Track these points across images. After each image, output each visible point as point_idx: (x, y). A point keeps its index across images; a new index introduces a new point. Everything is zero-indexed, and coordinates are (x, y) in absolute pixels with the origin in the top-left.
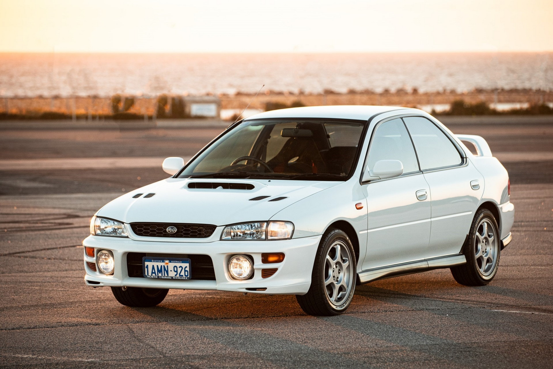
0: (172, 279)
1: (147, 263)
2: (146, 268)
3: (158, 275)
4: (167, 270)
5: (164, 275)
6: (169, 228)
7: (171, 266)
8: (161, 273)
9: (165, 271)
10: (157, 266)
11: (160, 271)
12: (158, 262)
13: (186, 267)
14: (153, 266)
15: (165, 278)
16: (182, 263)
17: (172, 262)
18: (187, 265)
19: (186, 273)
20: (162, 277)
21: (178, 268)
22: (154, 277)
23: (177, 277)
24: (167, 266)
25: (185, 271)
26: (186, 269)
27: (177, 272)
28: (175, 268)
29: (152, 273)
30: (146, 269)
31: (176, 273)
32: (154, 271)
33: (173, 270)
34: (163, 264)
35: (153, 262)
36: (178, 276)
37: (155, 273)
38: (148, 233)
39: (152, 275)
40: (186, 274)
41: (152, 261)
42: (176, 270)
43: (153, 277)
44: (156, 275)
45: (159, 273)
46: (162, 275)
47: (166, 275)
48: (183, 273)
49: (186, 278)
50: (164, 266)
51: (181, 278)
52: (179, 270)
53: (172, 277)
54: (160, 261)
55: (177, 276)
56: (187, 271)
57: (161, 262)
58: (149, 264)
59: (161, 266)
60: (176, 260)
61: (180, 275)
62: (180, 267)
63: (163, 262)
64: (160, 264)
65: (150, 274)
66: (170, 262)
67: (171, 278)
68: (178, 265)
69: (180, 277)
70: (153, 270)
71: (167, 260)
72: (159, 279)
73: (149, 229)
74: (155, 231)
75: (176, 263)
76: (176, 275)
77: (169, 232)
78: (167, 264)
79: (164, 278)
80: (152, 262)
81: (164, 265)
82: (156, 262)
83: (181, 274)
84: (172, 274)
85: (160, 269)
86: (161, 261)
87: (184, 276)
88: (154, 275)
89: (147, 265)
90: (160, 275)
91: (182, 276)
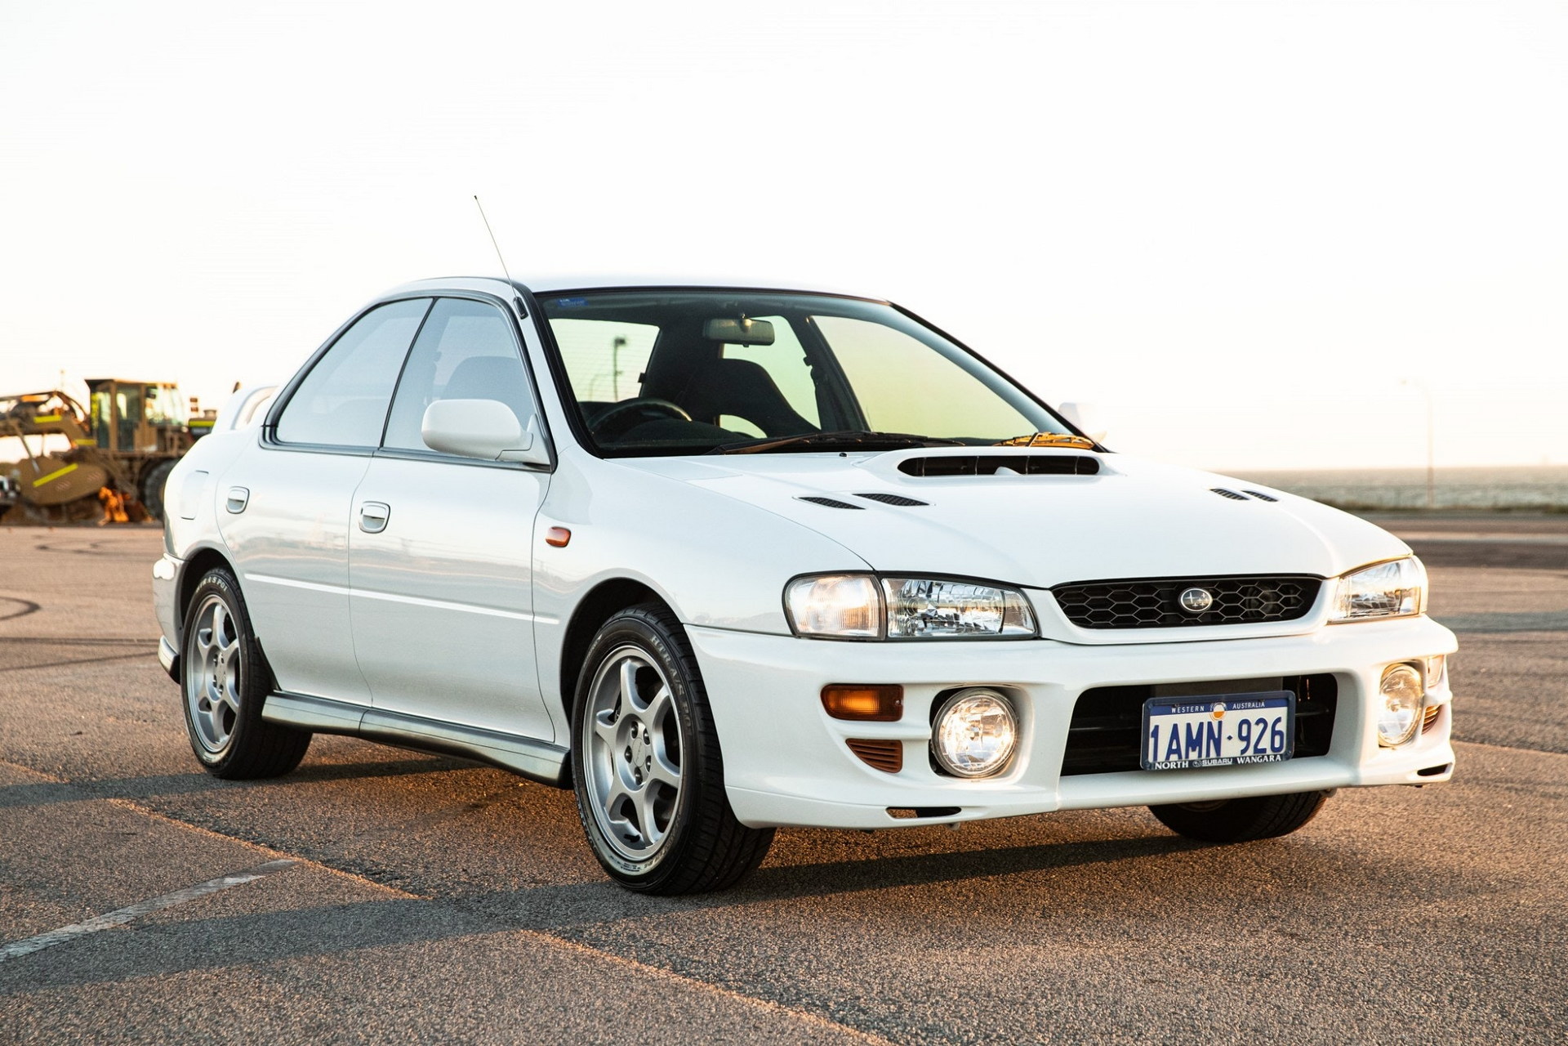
0: (1235, 766)
1: (1155, 720)
2: (1152, 736)
3: (1187, 756)
4: (1217, 737)
5: (1208, 754)
6: (1188, 595)
7: (1230, 719)
8: (1198, 748)
9: (1212, 742)
10: (1189, 726)
11: (1194, 743)
12: (1190, 712)
13: (1278, 720)
14: (1175, 726)
15: (1214, 763)
16: (1266, 707)
17: (1235, 706)
18: (1282, 712)
19: (1277, 738)
20: (1205, 764)
21: (1253, 727)
22: (1177, 765)
23: (1250, 757)
24: (1220, 723)
25: (1274, 733)
26: (1279, 727)
27: (1247, 739)
28: (1245, 727)
29: (1170, 751)
30: (1152, 741)
31: (1244, 744)
32: (1174, 747)
33: (1235, 734)
34: (1205, 717)
35: (1176, 713)
36: (1250, 752)
37: (1178, 751)
38: (1108, 616)
39: (1168, 758)
40: (1277, 745)
41: (1174, 710)
42: (1244, 734)
43: (1173, 766)
44: (1180, 757)
45: (1190, 749)
46: (1200, 755)
47: (1213, 754)
48: (1265, 744)
49: (1279, 757)
50: (1210, 724)
51: (1263, 757)
52: (1256, 730)
53: (1235, 759)
54: (1197, 708)
55: (1247, 754)
56: (1280, 733)
57: (1199, 711)
58: (1162, 723)
59: (1201, 724)
60: (1248, 701)
61: (1257, 750)
62: (1261, 721)
63: (1207, 710)
64: (1196, 718)
65: (1162, 756)
66: (1229, 708)
67: (1230, 763)
68: (1253, 714)
69: (1260, 755)
70: (1175, 742)
71: (1219, 701)
72: (1193, 769)
73: (1107, 604)
74: (1130, 609)
75: (1247, 708)
76: (1243, 751)
77: (1190, 606)
78: (1219, 715)
79: (1210, 765)
80: (1170, 713)
81: (1210, 720)
82: (1186, 712)
83: (1260, 747)
84: (1231, 748)
85: (1194, 737)
86: (1202, 708)
87: (1269, 752)
88: (1174, 757)
89: (1157, 727)
90: (1193, 755)
91: (1264, 750)
